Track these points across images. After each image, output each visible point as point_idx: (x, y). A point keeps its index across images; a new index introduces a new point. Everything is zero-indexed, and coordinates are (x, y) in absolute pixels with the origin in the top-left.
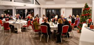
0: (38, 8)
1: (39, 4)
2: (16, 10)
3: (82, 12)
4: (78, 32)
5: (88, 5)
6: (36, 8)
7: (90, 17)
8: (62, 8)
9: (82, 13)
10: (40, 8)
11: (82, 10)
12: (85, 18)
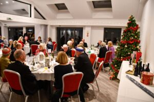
0: (41, 25)
1: (44, 19)
2: (9, 28)
3: (122, 34)
4: (110, 78)
5: (134, 21)
6: (37, 25)
7: (138, 47)
8: (85, 26)
9: (122, 37)
10: (46, 26)
11: (122, 32)
12: (128, 48)
